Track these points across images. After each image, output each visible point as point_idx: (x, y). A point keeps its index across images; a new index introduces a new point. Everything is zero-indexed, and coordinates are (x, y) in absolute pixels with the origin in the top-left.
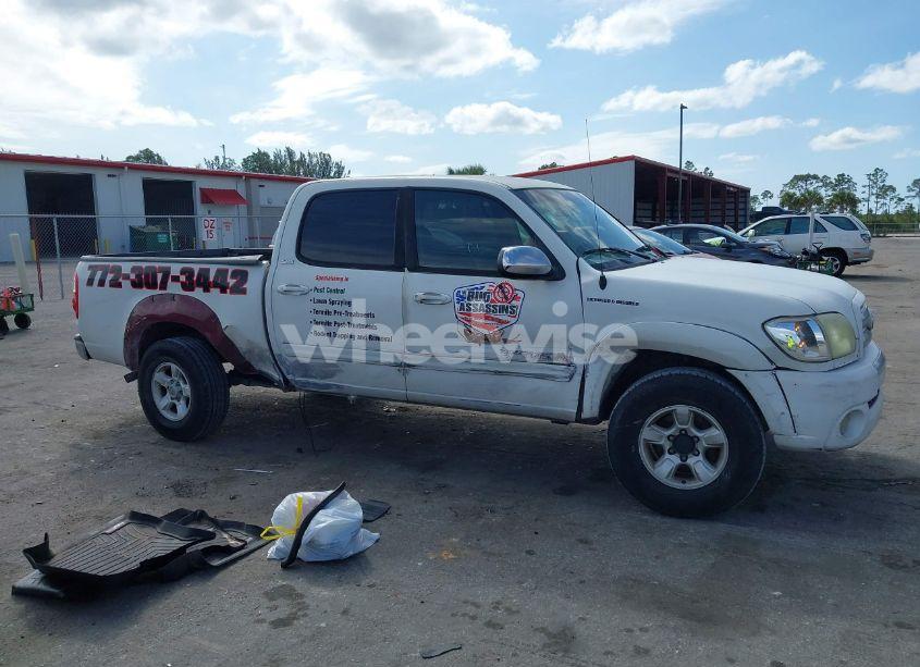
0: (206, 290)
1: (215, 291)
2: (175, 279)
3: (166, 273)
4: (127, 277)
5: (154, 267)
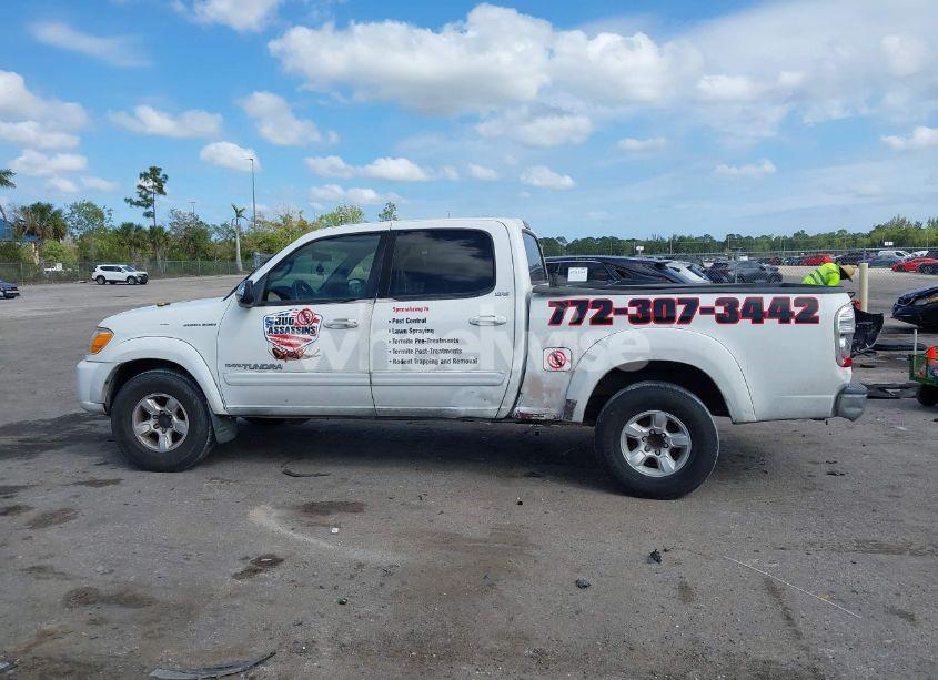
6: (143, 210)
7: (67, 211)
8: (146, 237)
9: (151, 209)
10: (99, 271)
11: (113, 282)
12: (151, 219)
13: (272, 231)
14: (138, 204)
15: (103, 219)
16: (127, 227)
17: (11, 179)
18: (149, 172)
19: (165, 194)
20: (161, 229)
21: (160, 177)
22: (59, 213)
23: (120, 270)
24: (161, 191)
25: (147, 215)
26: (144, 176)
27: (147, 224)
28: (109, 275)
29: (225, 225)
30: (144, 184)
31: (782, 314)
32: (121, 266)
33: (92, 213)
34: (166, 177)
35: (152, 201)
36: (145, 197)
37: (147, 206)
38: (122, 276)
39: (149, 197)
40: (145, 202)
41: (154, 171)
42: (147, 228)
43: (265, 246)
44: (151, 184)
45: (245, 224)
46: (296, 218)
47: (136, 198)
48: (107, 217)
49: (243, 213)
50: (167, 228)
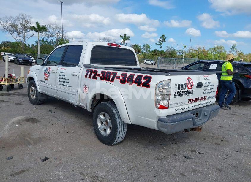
6: (160, 46)
7: (142, 46)
8: (159, 53)
9: (161, 46)
10: (145, 61)
11: (148, 64)
12: (161, 48)
13: (194, 52)
14: (159, 44)
15: (149, 48)
16: (155, 50)
17: (130, 38)
18: (162, 36)
19: (165, 42)
20: (163, 51)
21: (165, 37)
22: (140, 46)
23: (150, 61)
24: (164, 41)
25: (160, 47)
26: (161, 37)
27: (160, 50)
28: (147, 62)
29: (180, 50)
30: (161, 39)
31: (138, 82)
32: (150, 60)
33: (147, 47)
34: (166, 37)
35: (162, 44)
36: (160, 43)
37: (161, 45)
38: (150, 62)
39: (161, 43)
40: (160, 44)
41: (163, 36)
42: (160, 51)
43: (191, 56)
44: (162, 39)
45: (187, 50)
46: (202, 49)
47: (158, 43)
48: (150, 48)
49: (186, 47)
50: (165, 51)
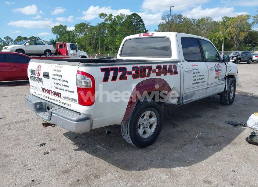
0: (165, 75)
1: (168, 74)
2: (154, 71)
3: (150, 68)
4: (130, 73)
5: (144, 66)
